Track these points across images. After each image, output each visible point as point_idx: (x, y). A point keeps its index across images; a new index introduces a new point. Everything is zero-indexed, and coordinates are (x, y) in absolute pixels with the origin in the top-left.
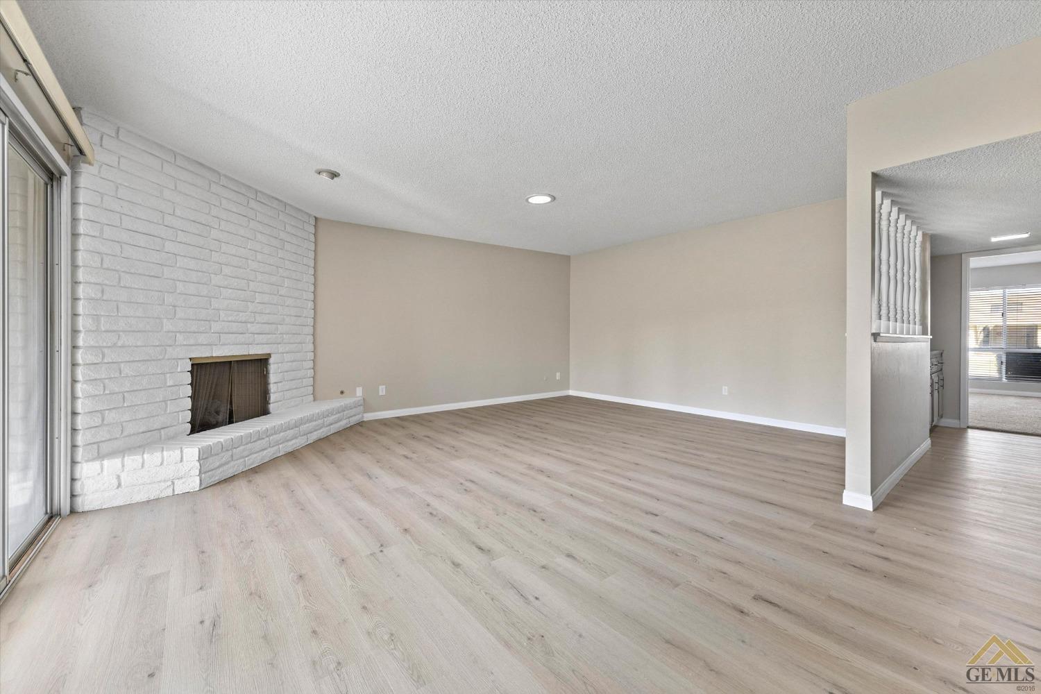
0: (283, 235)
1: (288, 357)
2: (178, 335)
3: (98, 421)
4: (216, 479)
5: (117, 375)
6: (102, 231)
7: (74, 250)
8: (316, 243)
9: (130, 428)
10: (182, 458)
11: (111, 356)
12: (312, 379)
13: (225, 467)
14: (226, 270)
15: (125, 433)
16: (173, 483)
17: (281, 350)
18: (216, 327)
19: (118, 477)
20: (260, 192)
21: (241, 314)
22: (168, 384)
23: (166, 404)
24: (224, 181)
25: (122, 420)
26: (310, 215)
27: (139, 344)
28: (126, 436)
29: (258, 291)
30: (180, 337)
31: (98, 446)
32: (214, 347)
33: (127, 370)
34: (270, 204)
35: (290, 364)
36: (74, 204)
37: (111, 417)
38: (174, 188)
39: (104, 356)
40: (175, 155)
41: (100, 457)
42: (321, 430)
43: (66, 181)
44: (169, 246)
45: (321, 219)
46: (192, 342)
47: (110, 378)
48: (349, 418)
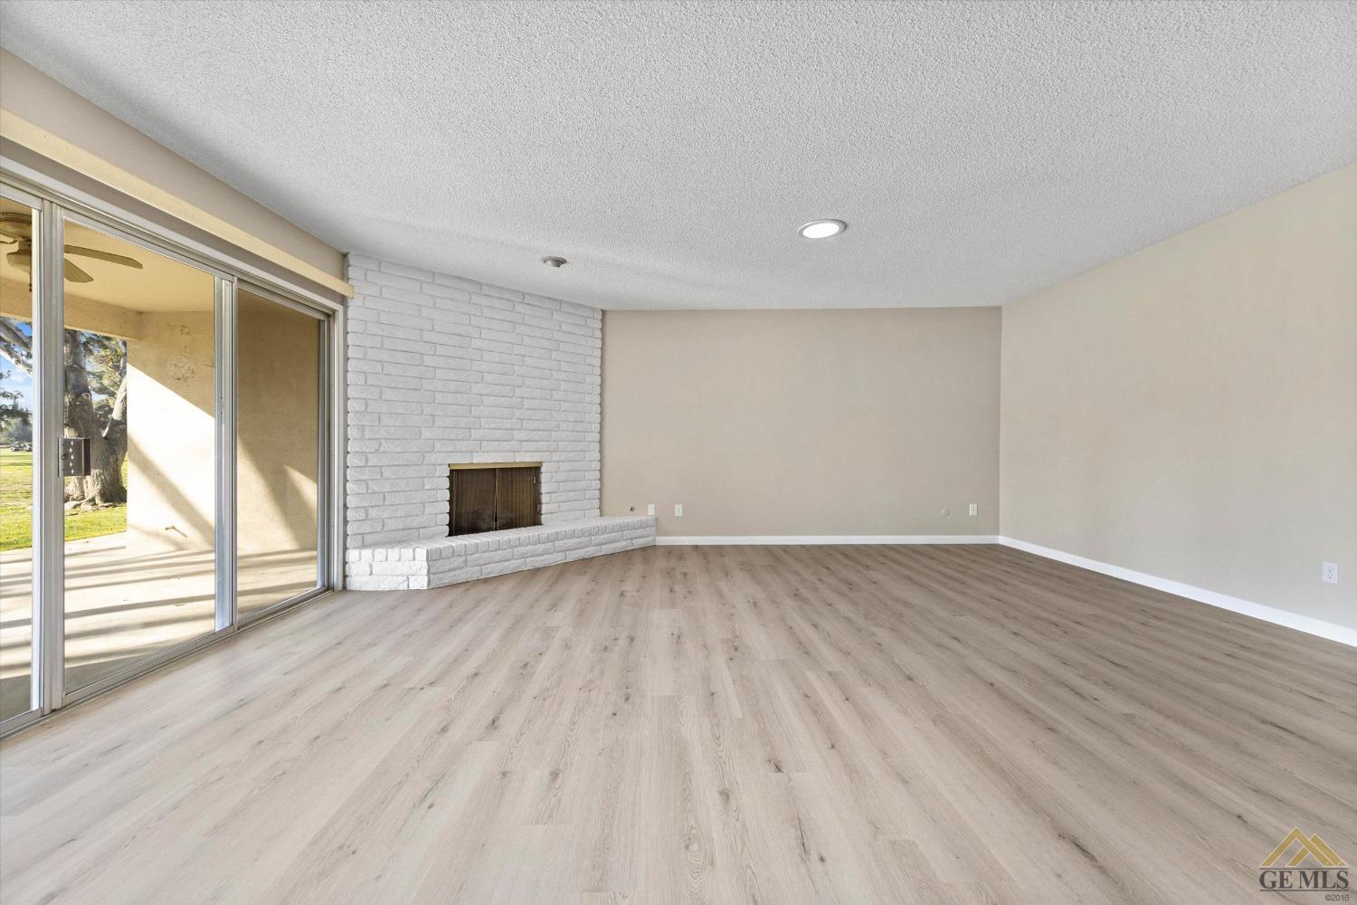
0: (557, 336)
1: (565, 466)
2: (436, 442)
3: (362, 516)
4: (447, 581)
5: (379, 477)
6: (366, 353)
7: (346, 371)
8: (603, 339)
9: (391, 525)
10: (414, 557)
11: (373, 461)
12: (598, 491)
13: (457, 572)
14: (488, 378)
15: (386, 529)
16: (408, 579)
17: (554, 459)
18: (476, 434)
19: (371, 566)
20: (528, 294)
21: (505, 421)
22: (427, 487)
23: (424, 507)
24: (485, 290)
25: (384, 516)
26: (594, 309)
27: (398, 450)
28: (387, 531)
29: (526, 396)
30: (438, 445)
31: (363, 538)
32: (475, 454)
33: (387, 473)
34: (540, 305)
35: (568, 473)
36: (346, 333)
37: (373, 513)
38: (432, 306)
39: (367, 460)
40: (433, 274)
41: (364, 546)
42: (587, 549)
43: (340, 316)
44: (428, 360)
45: (611, 311)
46: (450, 449)
47: (373, 480)
48: (632, 539)
